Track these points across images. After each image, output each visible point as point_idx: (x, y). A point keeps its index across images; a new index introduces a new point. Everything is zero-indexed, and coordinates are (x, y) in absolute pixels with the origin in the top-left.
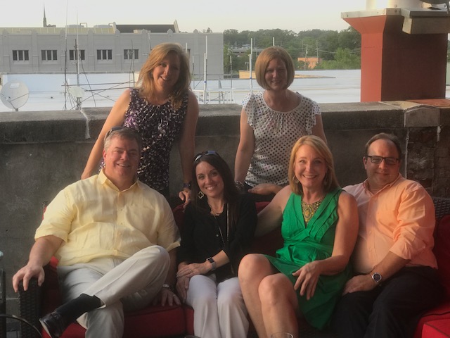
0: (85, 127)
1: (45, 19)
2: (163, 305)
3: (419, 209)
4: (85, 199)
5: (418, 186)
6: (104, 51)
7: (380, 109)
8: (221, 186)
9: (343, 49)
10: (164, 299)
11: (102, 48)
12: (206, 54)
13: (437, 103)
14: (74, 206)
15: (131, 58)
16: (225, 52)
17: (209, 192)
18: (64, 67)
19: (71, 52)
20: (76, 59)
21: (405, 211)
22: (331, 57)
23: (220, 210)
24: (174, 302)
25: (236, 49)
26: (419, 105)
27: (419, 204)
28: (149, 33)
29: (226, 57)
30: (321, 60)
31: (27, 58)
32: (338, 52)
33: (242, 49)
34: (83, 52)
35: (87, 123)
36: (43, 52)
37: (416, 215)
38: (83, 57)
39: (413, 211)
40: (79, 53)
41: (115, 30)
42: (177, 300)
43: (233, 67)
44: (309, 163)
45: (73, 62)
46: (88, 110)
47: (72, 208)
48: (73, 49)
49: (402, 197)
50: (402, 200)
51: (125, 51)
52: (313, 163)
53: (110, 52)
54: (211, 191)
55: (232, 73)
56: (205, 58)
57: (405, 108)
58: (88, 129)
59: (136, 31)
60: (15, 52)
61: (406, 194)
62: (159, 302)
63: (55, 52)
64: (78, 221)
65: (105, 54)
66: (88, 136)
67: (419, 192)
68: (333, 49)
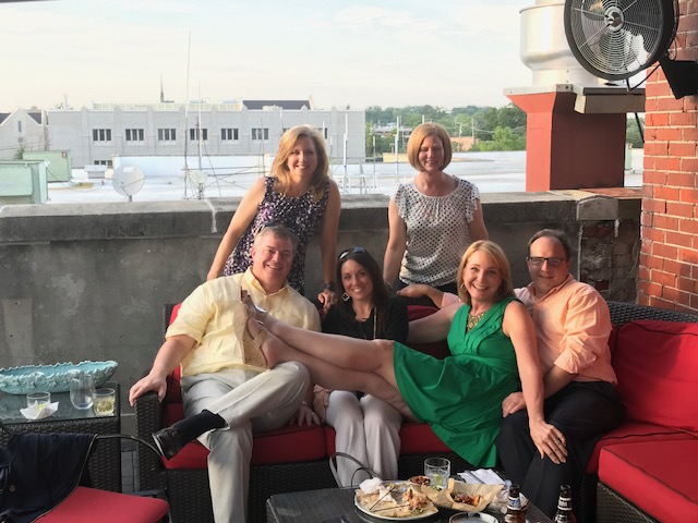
0: (211, 220)
1: (162, 94)
2: (300, 424)
3: (589, 316)
4: (226, 298)
5: (589, 289)
6: (230, 130)
7: (548, 200)
8: (369, 288)
9: (503, 127)
10: (301, 419)
11: (226, 127)
12: (345, 135)
13: (615, 193)
14: (213, 305)
15: (260, 138)
16: (368, 132)
17: (356, 294)
18: (183, 149)
19: (192, 131)
20: (198, 138)
21: (572, 318)
22: (489, 137)
23: (367, 314)
24: (313, 421)
25: (380, 129)
26: (594, 195)
27: (590, 311)
28: (281, 110)
29: (368, 137)
30: (477, 140)
31: (142, 138)
32: (498, 130)
33: (386, 129)
34: (205, 131)
35: (214, 215)
36: (160, 131)
37: (585, 323)
38: (205, 137)
39: (582, 318)
40: (201, 132)
41: (242, 106)
42: (316, 418)
43: (377, 149)
44: (482, 271)
45: (195, 142)
46: (214, 201)
47: (210, 306)
48: (195, 127)
49: (570, 303)
50: (570, 306)
51: (254, 130)
52: (486, 273)
53: (236, 131)
54: (358, 293)
55: (375, 157)
56: (345, 139)
57: (577, 199)
58: (214, 222)
59: (265, 108)
60: (128, 131)
61: (574, 300)
62: (296, 421)
63: (174, 131)
64: (215, 322)
65: (230, 134)
66: (215, 230)
67: (590, 297)
68: (491, 128)
